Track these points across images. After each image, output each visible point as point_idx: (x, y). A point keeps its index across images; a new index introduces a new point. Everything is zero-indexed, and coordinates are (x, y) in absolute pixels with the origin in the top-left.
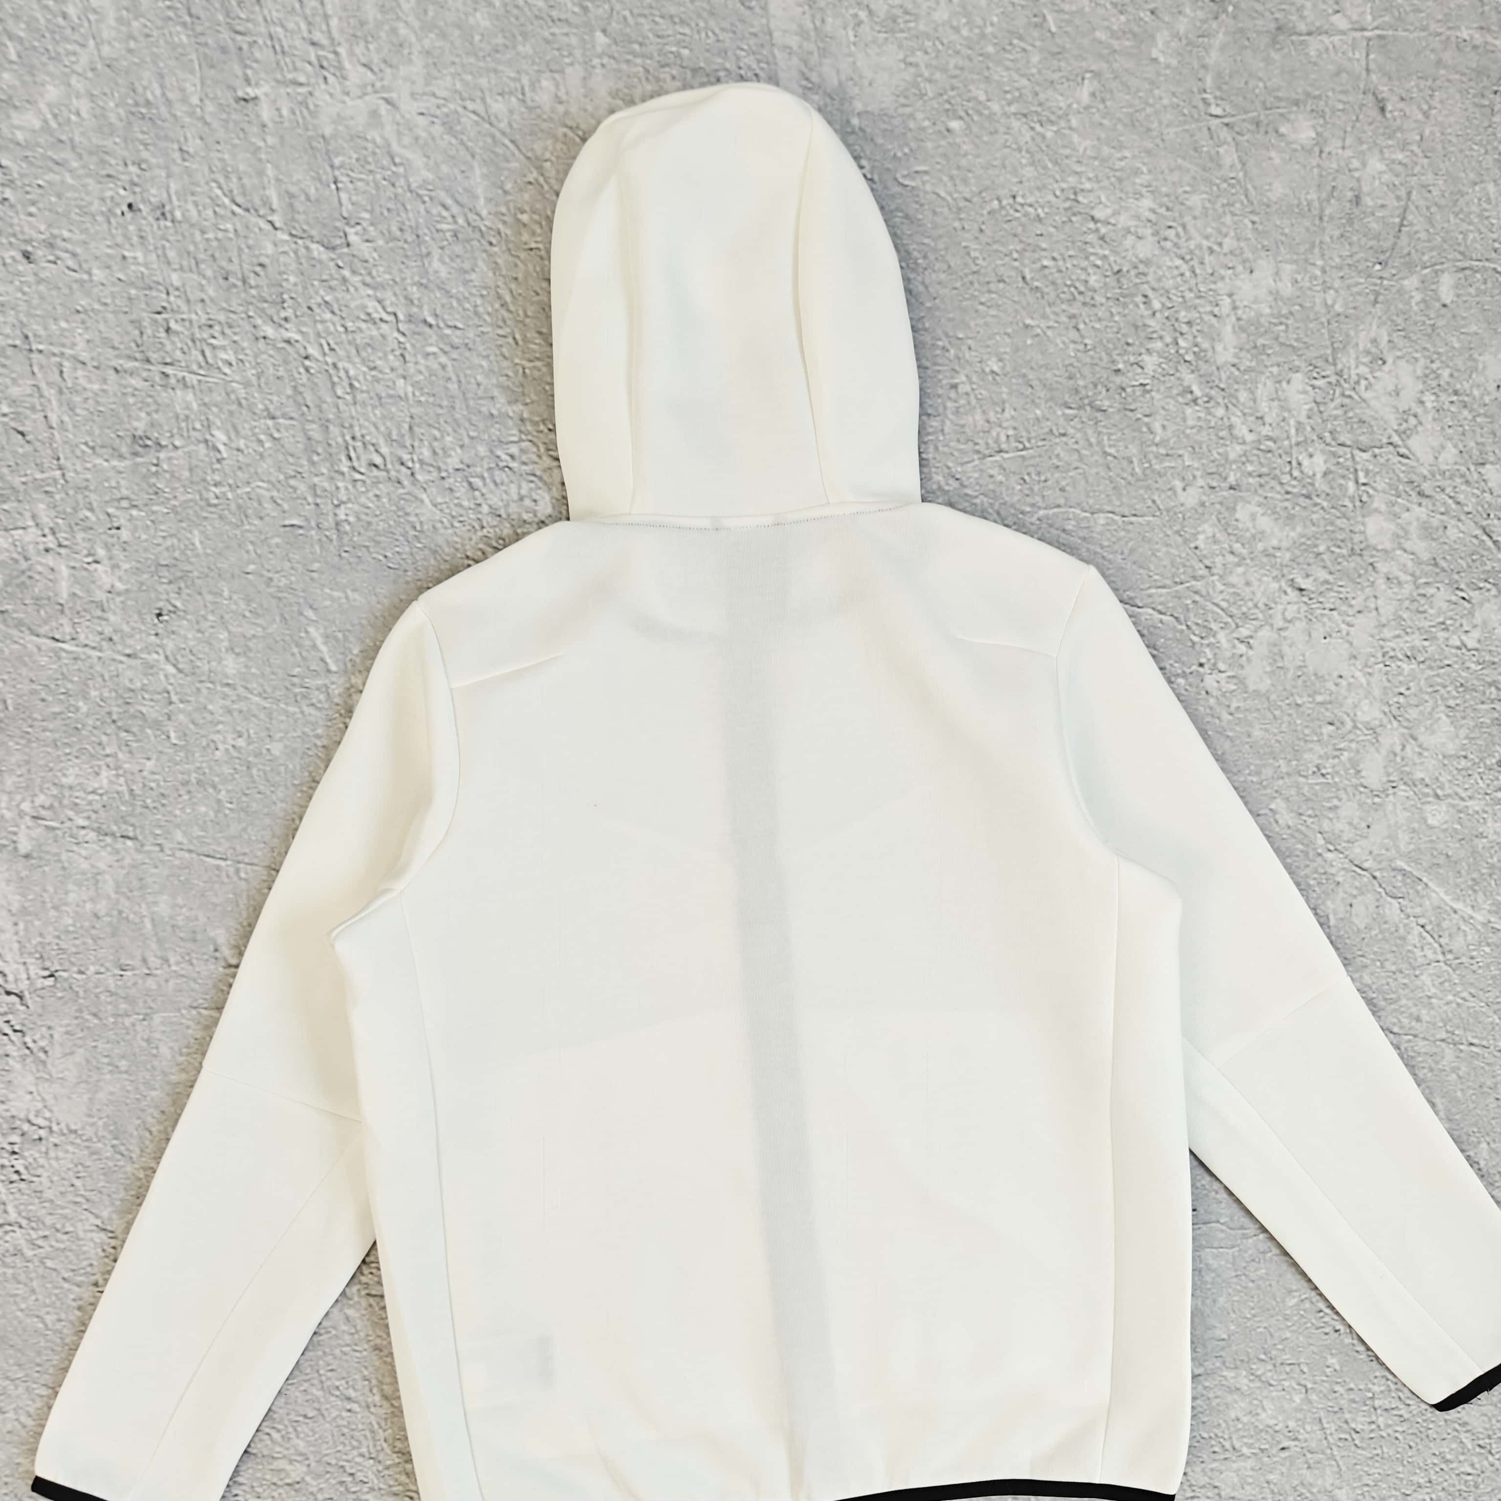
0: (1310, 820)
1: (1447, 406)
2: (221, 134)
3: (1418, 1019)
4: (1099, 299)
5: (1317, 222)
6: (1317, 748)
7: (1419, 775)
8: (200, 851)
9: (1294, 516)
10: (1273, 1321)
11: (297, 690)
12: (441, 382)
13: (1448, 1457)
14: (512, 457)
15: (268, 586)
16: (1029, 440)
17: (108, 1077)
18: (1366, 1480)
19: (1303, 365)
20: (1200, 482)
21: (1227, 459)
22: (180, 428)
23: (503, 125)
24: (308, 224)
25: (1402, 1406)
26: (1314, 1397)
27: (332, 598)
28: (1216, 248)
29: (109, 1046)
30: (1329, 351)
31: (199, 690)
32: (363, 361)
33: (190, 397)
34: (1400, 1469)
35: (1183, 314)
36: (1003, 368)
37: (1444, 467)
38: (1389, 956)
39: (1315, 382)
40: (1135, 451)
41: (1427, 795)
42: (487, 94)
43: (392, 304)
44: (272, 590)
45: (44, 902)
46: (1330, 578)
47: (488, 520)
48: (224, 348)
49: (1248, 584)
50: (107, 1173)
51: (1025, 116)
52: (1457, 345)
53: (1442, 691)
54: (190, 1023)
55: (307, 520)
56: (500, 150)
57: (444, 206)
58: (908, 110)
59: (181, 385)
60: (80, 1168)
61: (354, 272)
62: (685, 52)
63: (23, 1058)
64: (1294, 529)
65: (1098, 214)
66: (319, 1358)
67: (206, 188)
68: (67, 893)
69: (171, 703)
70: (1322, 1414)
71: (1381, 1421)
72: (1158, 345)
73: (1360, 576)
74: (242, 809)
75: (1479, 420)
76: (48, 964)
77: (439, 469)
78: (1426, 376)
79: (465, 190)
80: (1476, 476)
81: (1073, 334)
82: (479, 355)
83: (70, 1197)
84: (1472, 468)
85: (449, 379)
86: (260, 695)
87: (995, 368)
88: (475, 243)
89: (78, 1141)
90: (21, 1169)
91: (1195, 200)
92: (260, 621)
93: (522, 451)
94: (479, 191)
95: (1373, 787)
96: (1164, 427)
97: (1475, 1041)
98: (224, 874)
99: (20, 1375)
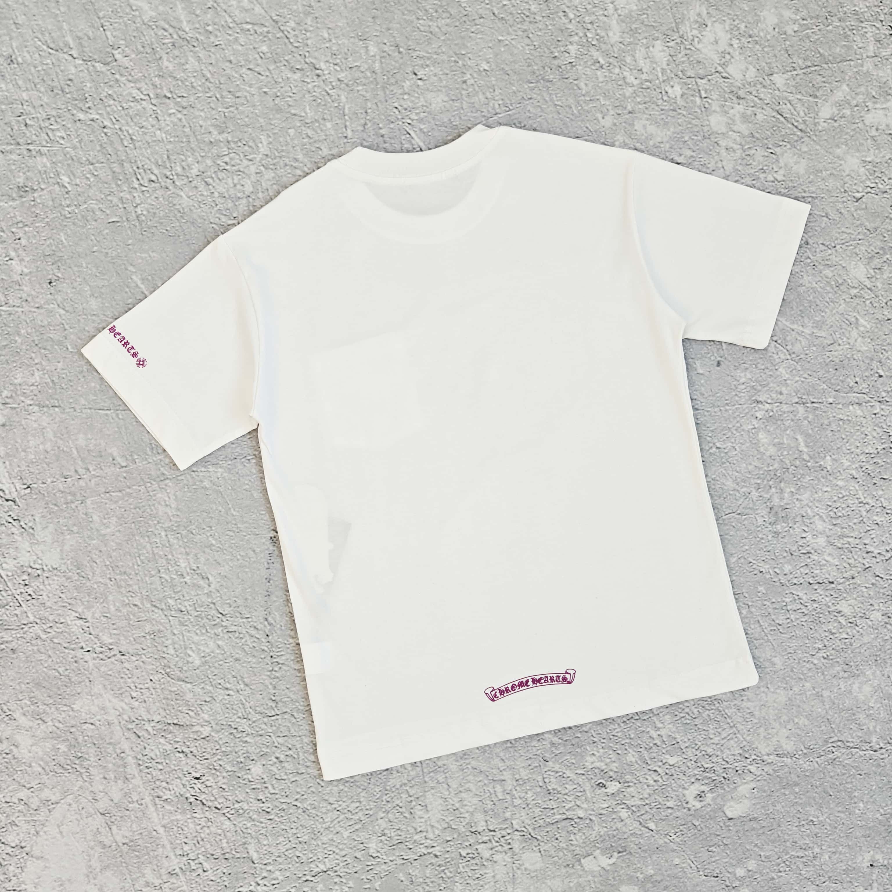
1: (746, 44)
3: (781, 393)
4: (538, 18)
9: (668, 122)
13: (834, 631)
14: (226, 163)
15: (106, 257)
16: (511, 105)
17: (68, 537)
18: (789, 650)
19: (660, 35)
20: (612, 112)
21: (625, 97)
24: (91, 52)
27: (142, 258)
30: (674, 25)
31: (79, 320)
32: (135, 123)
34: (807, 641)
35: (587, 18)
36: (490, 67)
37: (749, 80)
39: (668, 44)
40: (572, 101)
43: (146, 89)
44: (109, 259)
45: (17, 449)
46: (694, 154)
47: (219, 200)
48: (58, 130)
50: (77, 588)
55: (121, 217)
57: (164, 29)
59: (39, 154)
63: (22, 534)
64: (669, 130)
66: (207, 670)
67: (32, 42)
68: (28, 441)
69: (65, 330)
70: (759, 618)
71: (792, 617)
72: (576, 38)
73: (710, 150)
75: (766, 49)
76: (25, 481)
77: (187, 177)
78: (732, 29)
81: (527, 41)
82: (198, 110)
83: (60, 604)
85: (184, 126)
87: (486, 68)
88: (185, 47)
90: (32, 593)
92: (105, 277)
93: (231, 159)
94: (182, 18)
96: (586, 84)
97: (815, 400)
99: (51, 701)
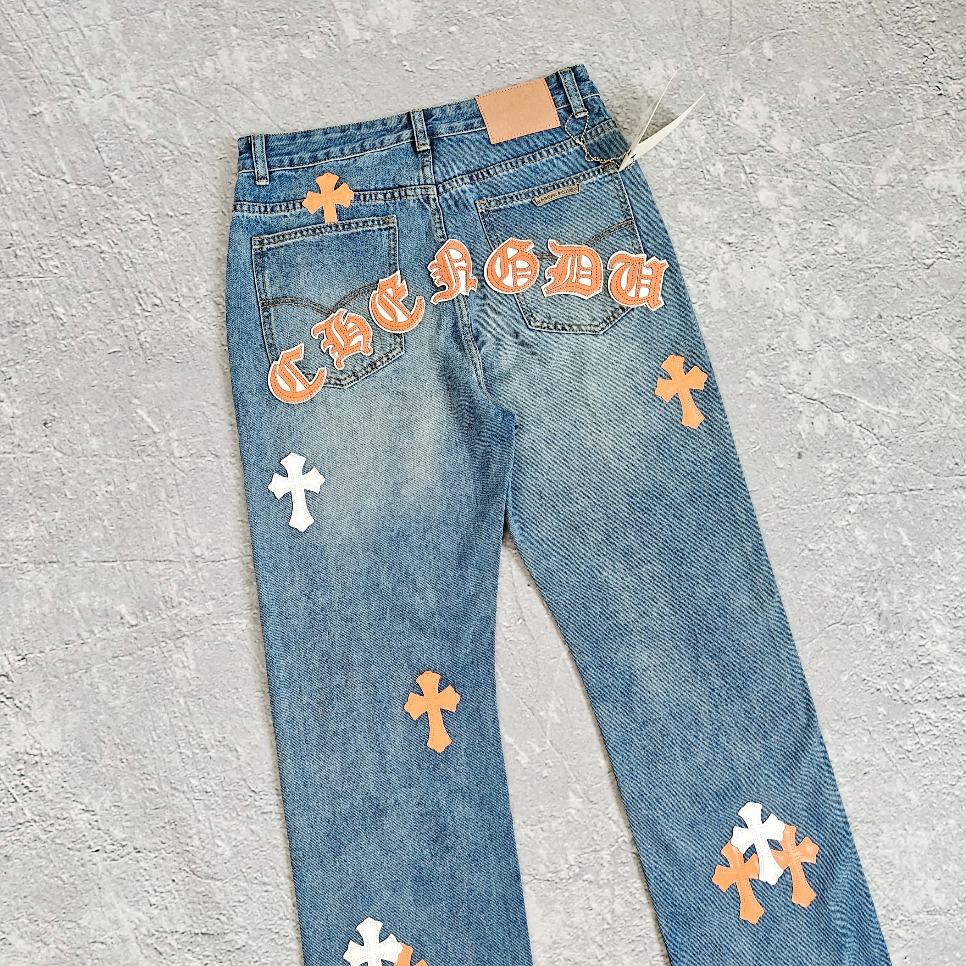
0: (773, 379)
2: (25, 138)
5: (681, 31)
6: (766, 334)
7: (832, 335)
8: (100, 559)
10: (836, 693)
11: (138, 448)
12: (185, 247)
22: (35, 311)
23: (188, 93)
25: (933, 728)
26: (875, 736)
28: (625, 60)
29: (67, 694)
33: (37, 291)
38: (844, 448)
41: (840, 346)
42: (175, 78)
49: (696, 248)
51: (493, 14)
52: (783, 81)
53: (832, 282)
54: (115, 667)
56: (190, 108)
58: (423, 28)
60: (65, 775)
61: (119, 197)
62: (286, 27)
65: (550, 58)
74: (121, 528)
79: (174, 134)
80: (816, 152)
84: (813, 148)
86: (116, 457)
89: (60, 758)
91: (605, 37)
95: (805, 349)
98: (117, 571)
